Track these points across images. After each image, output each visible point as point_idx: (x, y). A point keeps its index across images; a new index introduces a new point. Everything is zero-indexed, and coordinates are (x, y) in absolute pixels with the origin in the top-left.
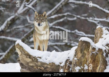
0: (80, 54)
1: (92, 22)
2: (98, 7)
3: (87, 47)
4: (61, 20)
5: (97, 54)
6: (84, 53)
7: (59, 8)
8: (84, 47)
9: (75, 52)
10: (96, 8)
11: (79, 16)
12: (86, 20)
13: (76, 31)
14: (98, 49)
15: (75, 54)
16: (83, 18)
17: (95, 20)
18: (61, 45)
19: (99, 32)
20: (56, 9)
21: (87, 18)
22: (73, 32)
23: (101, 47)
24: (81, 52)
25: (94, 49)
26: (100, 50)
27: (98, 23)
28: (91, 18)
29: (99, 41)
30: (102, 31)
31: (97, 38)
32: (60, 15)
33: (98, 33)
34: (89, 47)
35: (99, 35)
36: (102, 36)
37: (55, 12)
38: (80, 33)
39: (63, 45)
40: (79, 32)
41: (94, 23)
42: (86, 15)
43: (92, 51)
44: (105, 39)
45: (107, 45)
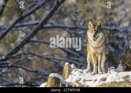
3: (57, 83)
14: (68, 86)
25: (64, 85)
30: (71, 68)
33: (66, 70)
34: (59, 84)
36: (72, 73)
44: (75, 75)
45: (77, 81)
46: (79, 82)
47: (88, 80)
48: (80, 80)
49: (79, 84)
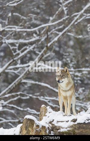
0: (25, 131)
1: (43, 101)
2: (49, 86)
3: (31, 124)
4: (16, 99)
5: (41, 131)
6: (29, 130)
7: (12, 88)
8: (29, 124)
9: (20, 129)
10: (47, 87)
11: (31, 95)
12: (38, 99)
13: (28, 109)
14: (41, 126)
15: (20, 131)
16: (34, 97)
17: (46, 99)
18: (14, 122)
19: (44, 110)
20: (10, 88)
21: (39, 97)
22: (25, 110)
23: (44, 124)
24: (26, 129)
25: (38, 126)
26: (43, 127)
27: (49, 102)
28: (42, 97)
29: (43, 119)
30: (46, 110)
31: (42, 116)
32: (13, 94)
33: (42, 111)
34: (33, 125)
35: (43, 113)
36: (46, 114)
37: (9, 91)
38: (32, 111)
39: (16, 122)
40: (30, 110)
41: (45, 101)
42: (38, 94)
43: (36, 128)
44: (48, 117)
45: (50, 123)
46: (52, 123)
47: (60, 122)
48: (53, 122)
49: (52, 124)
